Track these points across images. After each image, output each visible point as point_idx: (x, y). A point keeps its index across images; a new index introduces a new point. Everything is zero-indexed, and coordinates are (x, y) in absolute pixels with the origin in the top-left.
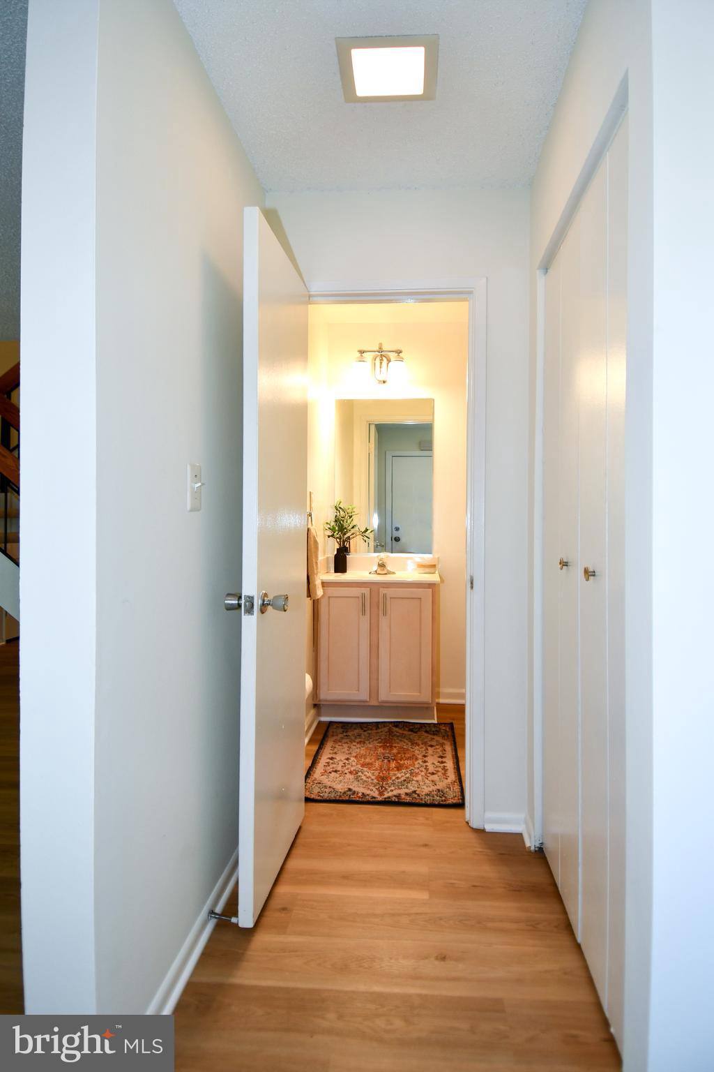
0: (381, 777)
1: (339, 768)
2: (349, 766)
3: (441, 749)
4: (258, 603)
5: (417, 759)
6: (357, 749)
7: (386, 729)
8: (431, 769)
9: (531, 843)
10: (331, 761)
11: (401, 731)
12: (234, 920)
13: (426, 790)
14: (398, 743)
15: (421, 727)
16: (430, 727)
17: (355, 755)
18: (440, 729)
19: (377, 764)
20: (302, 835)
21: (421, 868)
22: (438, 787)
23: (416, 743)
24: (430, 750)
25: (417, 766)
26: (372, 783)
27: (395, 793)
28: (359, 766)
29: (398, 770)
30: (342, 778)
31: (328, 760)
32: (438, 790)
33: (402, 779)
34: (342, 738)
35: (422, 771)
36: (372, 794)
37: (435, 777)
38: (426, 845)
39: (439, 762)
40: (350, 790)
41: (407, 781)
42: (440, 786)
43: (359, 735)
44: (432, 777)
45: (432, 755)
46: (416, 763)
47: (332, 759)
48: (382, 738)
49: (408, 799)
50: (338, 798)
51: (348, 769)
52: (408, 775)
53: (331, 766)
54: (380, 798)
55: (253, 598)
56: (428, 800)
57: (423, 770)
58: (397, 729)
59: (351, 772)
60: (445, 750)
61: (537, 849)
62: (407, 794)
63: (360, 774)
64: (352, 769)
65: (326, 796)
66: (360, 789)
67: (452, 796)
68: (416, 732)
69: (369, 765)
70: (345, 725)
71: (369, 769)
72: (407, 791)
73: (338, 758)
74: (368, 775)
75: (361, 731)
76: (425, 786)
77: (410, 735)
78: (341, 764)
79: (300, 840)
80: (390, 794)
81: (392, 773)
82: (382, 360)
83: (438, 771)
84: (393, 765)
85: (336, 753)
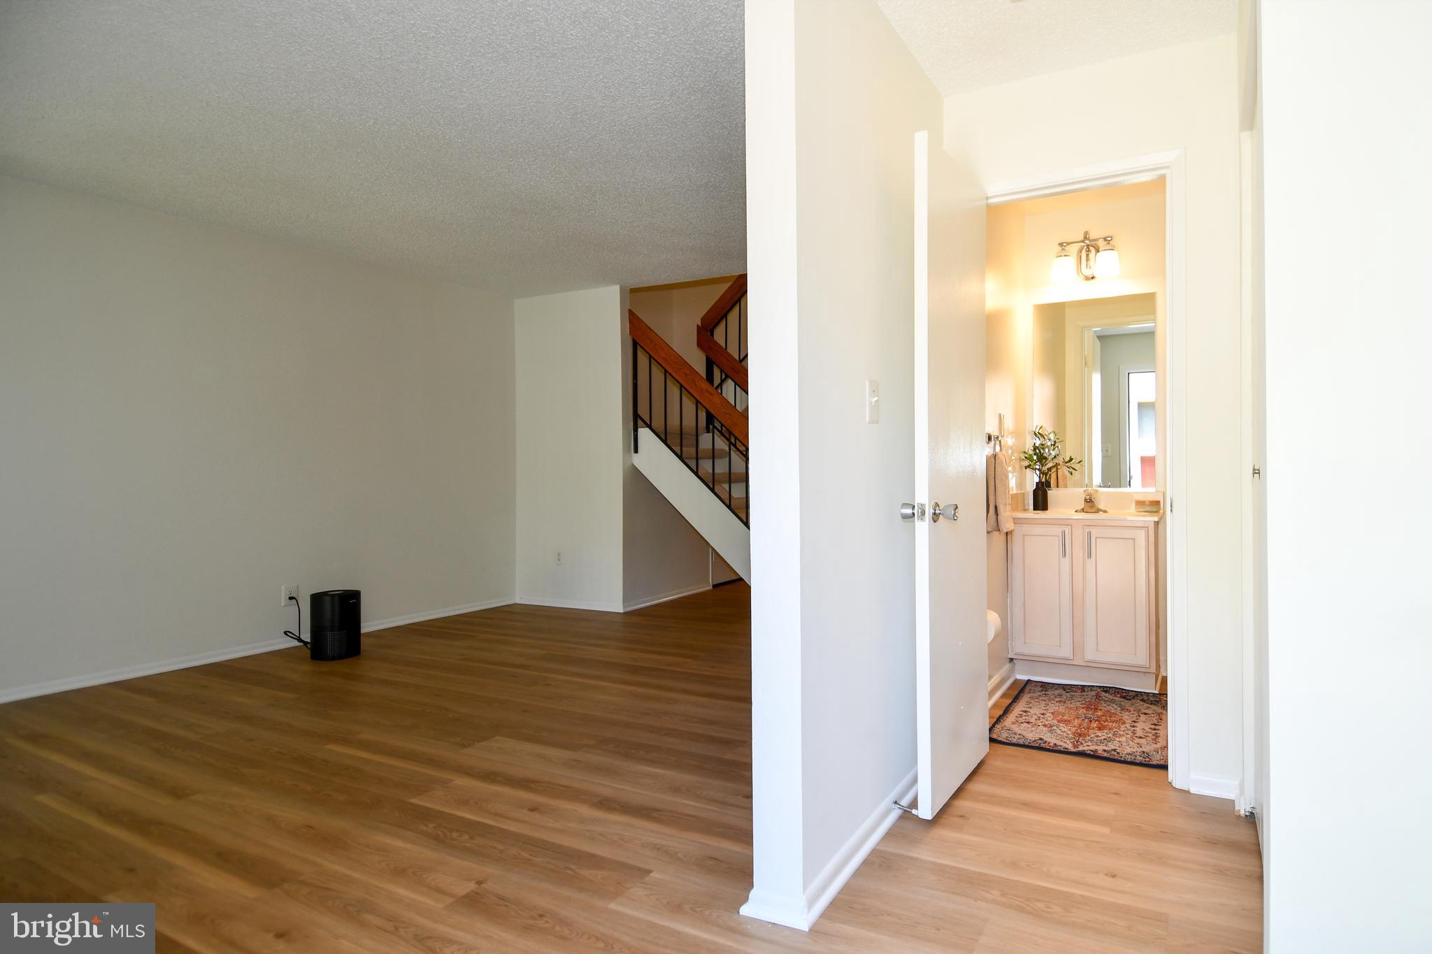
0: (1078, 733)
1: (1033, 720)
2: (1044, 720)
3: (1157, 717)
4: (929, 512)
5: (1124, 723)
6: (1054, 707)
7: (1093, 693)
8: (1139, 733)
9: (1243, 808)
10: (1024, 714)
11: (1111, 697)
12: (914, 811)
13: (1129, 750)
14: (1105, 707)
15: (1137, 695)
16: (1148, 696)
17: (1052, 711)
18: (1160, 699)
19: (1076, 722)
20: (984, 767)
21: (1109, 810)
22: (1144, 749)
23: (1128, 710)
24: (1143, 717)
25: (1122, 729)
26: (1067, 737)
27: (1091, 748)
28: (1055, 722)
29: (1100, 729)
30: (1033, 729)
31: (1021, 713)
32: (1143, 752)
33: (1103, 738)
34: (1040, 696)
35: (1127, 734)
36: (1065, 745)
37: (1143, 741)
38: (1116, 794)
39: (1151, 728)
40: (1041, 739)
41: (1109, 740)
42: (1146, 749)
43: (1060, 695)
44: (1137, 740)
45: (1144, 722)
46: (1122, 726)
47: (1025, 712)
48: (1087, 700)
49: (1105, 755)
50: (1027, 744)
51: (1042, 722)
52: (1110, 735)
53: (1024, 718)
54: (1073, 750)
55: (924, 505)
56: (1129, 758)
57: (1130, 733)
58: (1107, 695)
59: (1045, 726)
60: (1161, 719)
61: (1247, 814)
62: (1105, 751)
63: (1054, 728)
64: (1047, 723)
65: (1014, 741)
66: (1051, 740)
67: (1159, 759)
68: (1130, 700)
69: (1067, 722)
70: (1045, 686)
71: (1066, 725)
72: (1106, 748)
73: (1032, 711)
74: (1063, 730)
75: (1064, 692)
76: (1127, 747)
77: (1121, 701)
78: (1035, 717)
79: (984, 770)
80: (1086, 748)
81: (1091, 731)
82: (1088, 251)
83: (1147, 736)
84: (1094, 725)
85: (1031, 708)
